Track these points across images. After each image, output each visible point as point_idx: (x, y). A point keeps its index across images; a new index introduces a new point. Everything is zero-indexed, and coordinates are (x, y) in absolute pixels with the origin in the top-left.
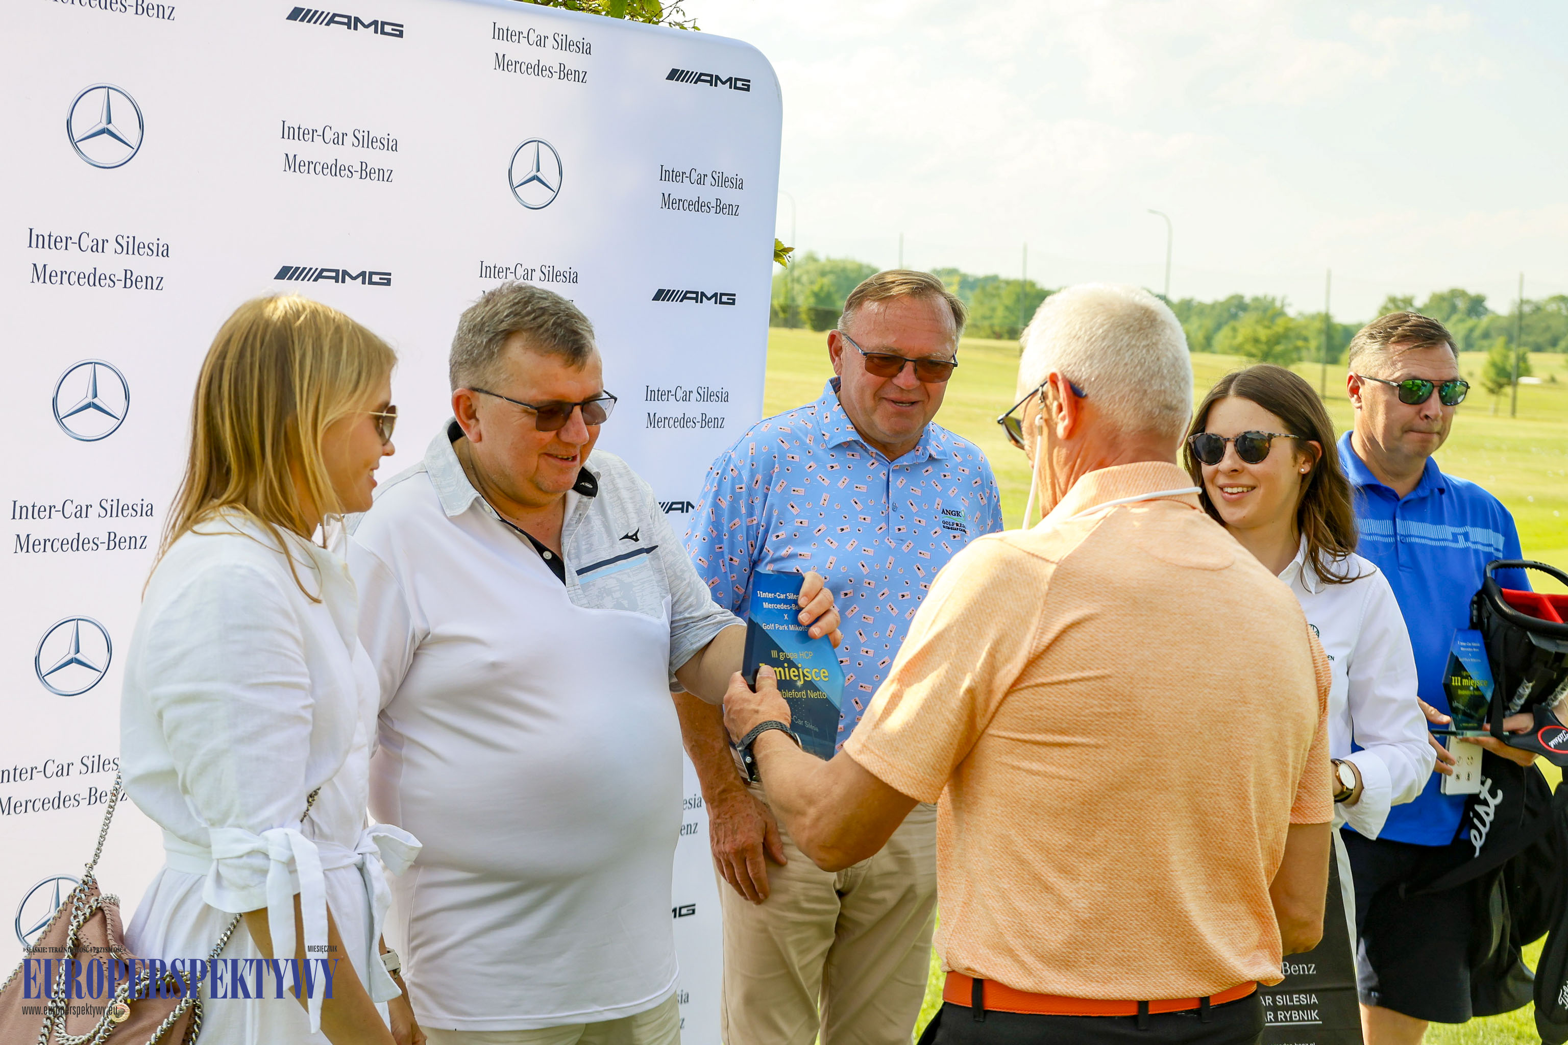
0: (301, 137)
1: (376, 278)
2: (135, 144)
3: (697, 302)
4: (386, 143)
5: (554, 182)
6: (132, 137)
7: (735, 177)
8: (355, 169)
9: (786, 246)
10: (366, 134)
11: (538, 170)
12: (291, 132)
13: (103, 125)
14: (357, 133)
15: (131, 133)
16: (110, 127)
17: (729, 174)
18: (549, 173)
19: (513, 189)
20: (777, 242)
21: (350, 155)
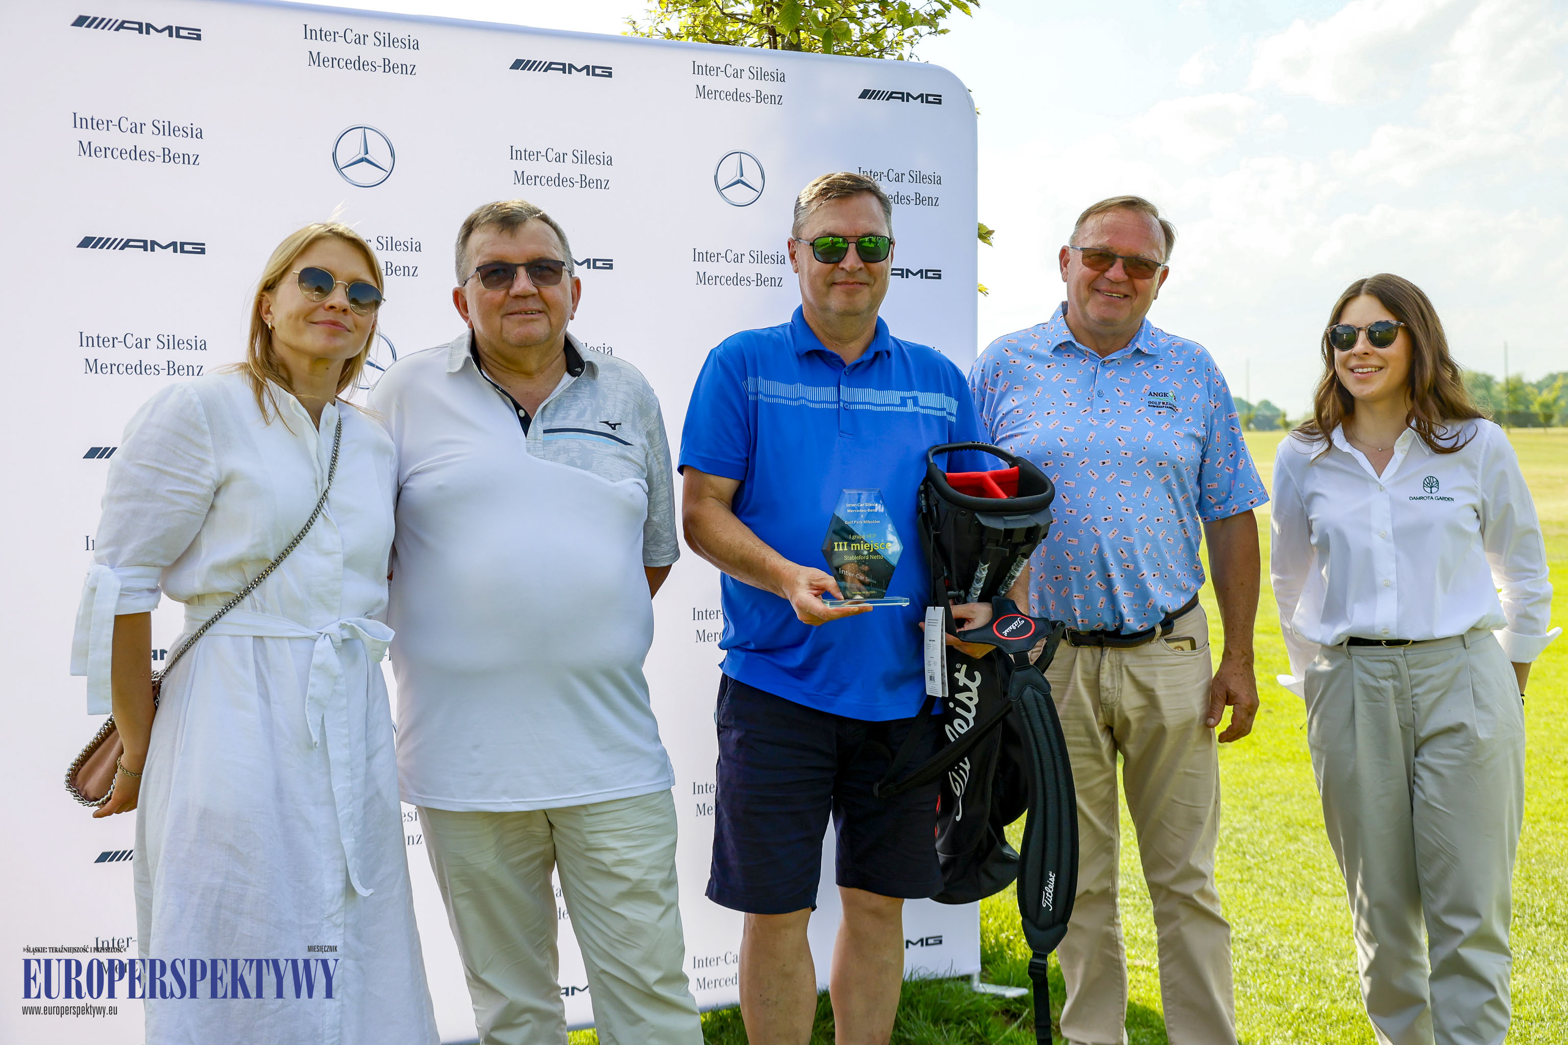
0: (527, 158)
1: (599, 264)
2: (388, 168)
3: (903, 277)
4: (602, 160)
5: (757, 183)
6: (386, 163)
7: (933, 174)
8: (575, 180)
9: (990, 229)
10: (584, 154)
11: (742, 175)
12: (516, 154)
13: (362, 155)
14: (575, 153)
15: (384, 159)
16: (367, 156)
17: (926, 172)
18: (753, 176)
19: (720, 191)
20: (980, 227)
21: (570, 170)
